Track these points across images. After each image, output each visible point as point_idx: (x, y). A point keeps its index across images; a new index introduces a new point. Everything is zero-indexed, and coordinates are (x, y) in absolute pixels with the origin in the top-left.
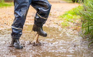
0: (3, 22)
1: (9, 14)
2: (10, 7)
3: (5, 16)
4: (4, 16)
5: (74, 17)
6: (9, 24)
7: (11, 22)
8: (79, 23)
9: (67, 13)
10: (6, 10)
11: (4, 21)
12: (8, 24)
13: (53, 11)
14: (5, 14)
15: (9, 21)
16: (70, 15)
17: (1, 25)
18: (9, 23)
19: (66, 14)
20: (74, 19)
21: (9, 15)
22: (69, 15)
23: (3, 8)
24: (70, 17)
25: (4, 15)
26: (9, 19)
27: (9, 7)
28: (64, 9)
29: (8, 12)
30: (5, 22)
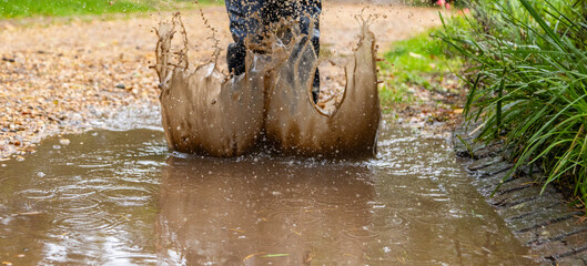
0: (110, 80)
1: (138, 48)
2: (144, 17)
3: (121, 56)
4: (117, 55)
5: (432, 65)
6: (140, 91)
7: (145, 80)
8: (456, 92)
9: (402, 47)
10: (127, 31)
11: (117, 76)
12: (135, 91)
13: (340, 38)
14: (119, 44)
15: (139, 74)
16: (419, 56)
17: (104, 94)
18: (140, 86)
19: (398, 53)
20: (435, 75)
21: (140, 53)
22: (412, 54)
23: (112, 19)
24: (418, 64)
25: (116, 49)
26: (139, 66)
27: (137, 17)
28: (389, 31)
29: (136, 37)
30: (122, 82)
